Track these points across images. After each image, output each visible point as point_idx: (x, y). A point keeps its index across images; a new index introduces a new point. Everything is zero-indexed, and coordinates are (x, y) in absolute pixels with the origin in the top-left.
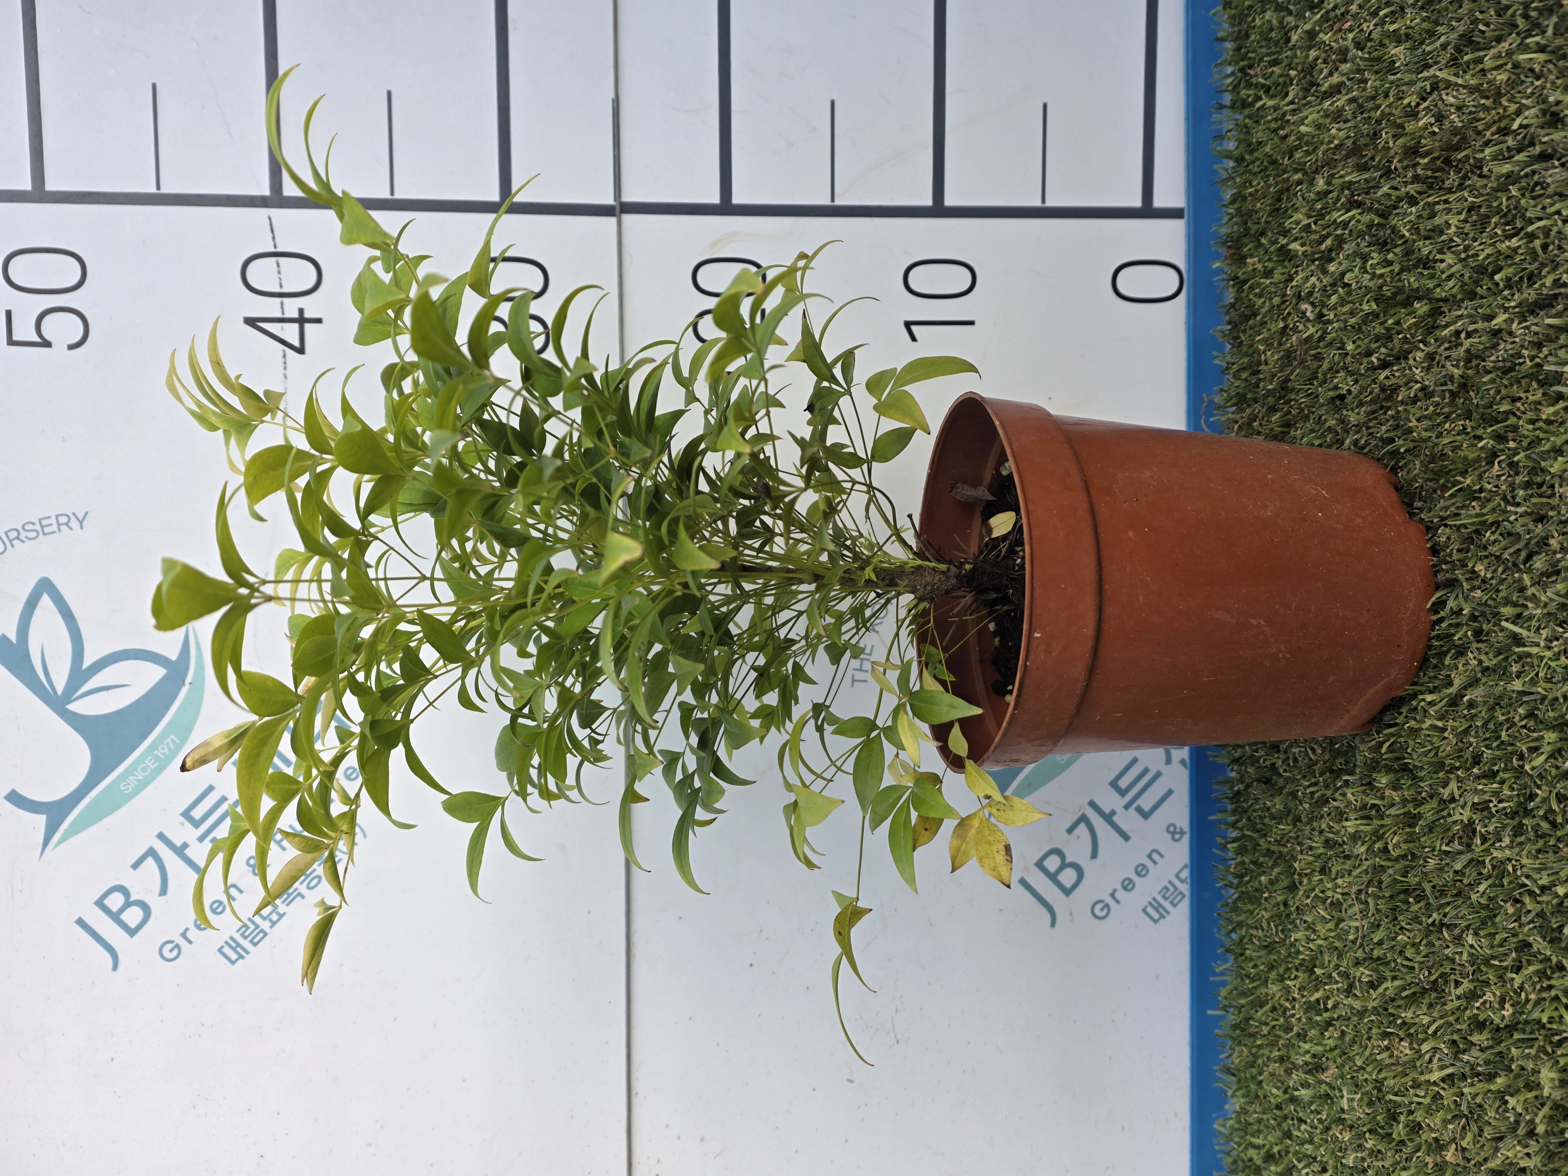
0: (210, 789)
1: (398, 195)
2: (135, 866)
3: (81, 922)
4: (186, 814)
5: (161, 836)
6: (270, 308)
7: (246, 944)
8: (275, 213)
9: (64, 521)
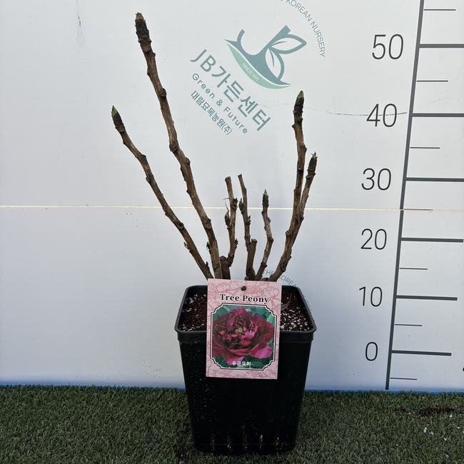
0: (243, 90)
1: (410, 149)
2: (221, 67)
3: (205, 51)
4: (235, 82)
5: (229, 75)
6: (381, 112)
7: (197, 99)
8: (408, 114)
9: (322, 49)
